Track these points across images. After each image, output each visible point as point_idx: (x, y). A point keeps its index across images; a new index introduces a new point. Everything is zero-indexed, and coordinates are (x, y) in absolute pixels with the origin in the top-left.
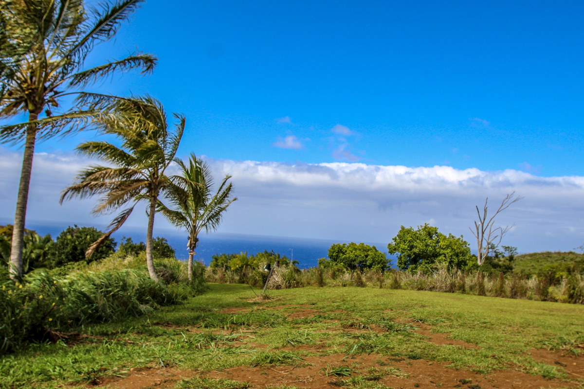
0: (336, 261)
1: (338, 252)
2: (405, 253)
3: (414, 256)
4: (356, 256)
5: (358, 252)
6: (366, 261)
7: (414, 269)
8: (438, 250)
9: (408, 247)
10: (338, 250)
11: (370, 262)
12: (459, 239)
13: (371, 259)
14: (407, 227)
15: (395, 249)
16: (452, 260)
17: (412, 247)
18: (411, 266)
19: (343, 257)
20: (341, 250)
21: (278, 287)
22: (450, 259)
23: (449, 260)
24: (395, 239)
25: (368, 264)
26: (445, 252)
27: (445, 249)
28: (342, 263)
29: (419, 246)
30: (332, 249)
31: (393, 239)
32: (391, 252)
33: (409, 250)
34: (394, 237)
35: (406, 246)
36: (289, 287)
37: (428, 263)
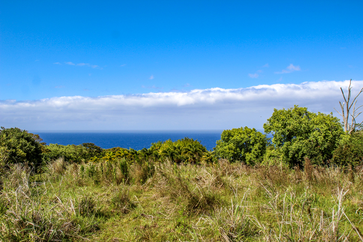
0: (228, 142)
1: (228, 136)
2: (280, 131)
3: (288, 133)
4: (241, 138)
5: (243, 136)
6: (249, 141)
7: (289, 146)
8: (311, 126)
9: (282, 125)
10: (228, 135)
11: (253, 141)
12: (329, 116)
13: (254, 139)
14: (279, 109)
15: (270, 129)
16: (327, 134)
17: (285, 125)
18: (286, 143)
19: (232, 139)
20: (230, 134)
22: (325, 133)
23: (323, 134)
24: (270, 121)
25: (251, 143)
26: (319, 127)
27: (318, 124)
28: (232, 144)
29: (293, 124)
30: (224, 134)
31: (268, 120)
32: (266, 131)
33: (283, 128)
34: (269, 119)
35: (280, 125)
37: (302, 139)
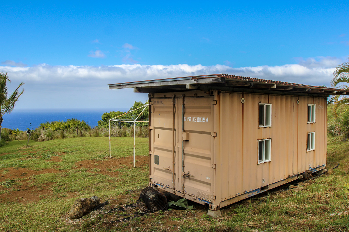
0: (107, 122)
14: (138, 102)
21: (43, 140)
30: (104, 116)
36: (48, 140)
